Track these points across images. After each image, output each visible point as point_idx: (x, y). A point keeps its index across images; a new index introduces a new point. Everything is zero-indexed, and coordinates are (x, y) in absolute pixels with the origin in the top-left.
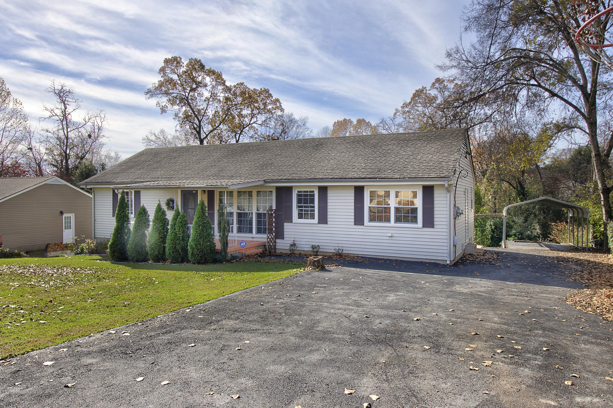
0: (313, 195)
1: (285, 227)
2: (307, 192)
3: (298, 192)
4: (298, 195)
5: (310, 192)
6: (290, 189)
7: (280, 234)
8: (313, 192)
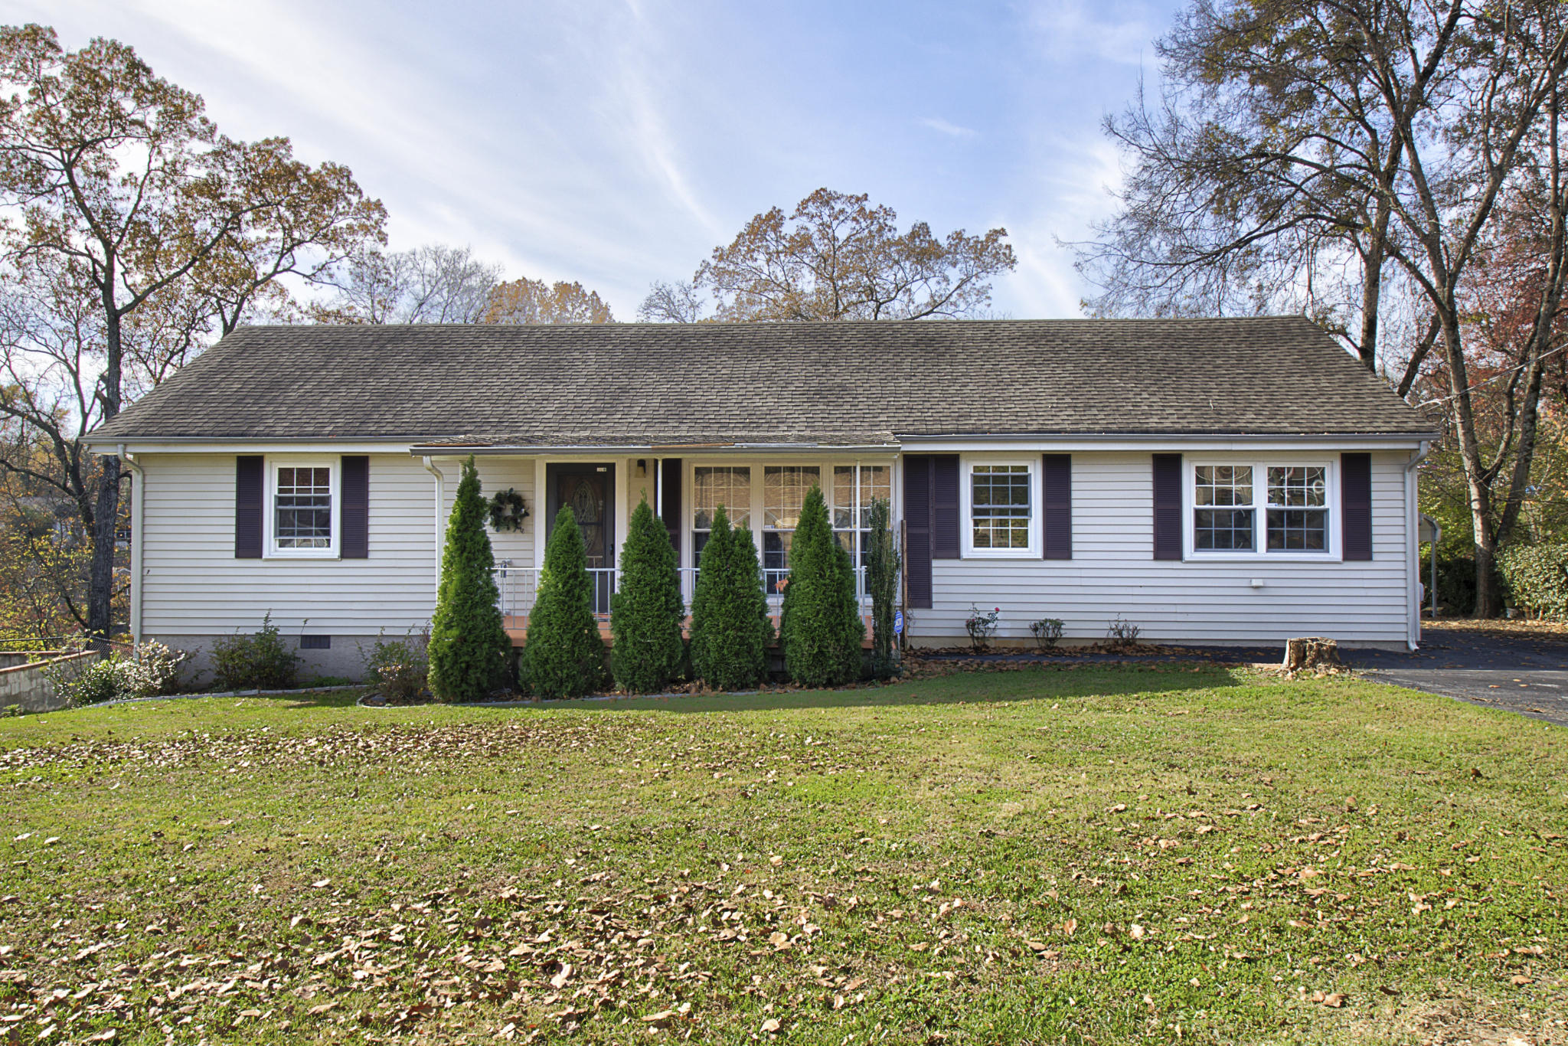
0: (1025, 479)
1: (934, 572)
2: (1005, 469)
3: (976, 468)
4: (976, 479)
5: (1014, 469)
6: (952, 461)
7: (921, 593)
8: (1025, 469)
